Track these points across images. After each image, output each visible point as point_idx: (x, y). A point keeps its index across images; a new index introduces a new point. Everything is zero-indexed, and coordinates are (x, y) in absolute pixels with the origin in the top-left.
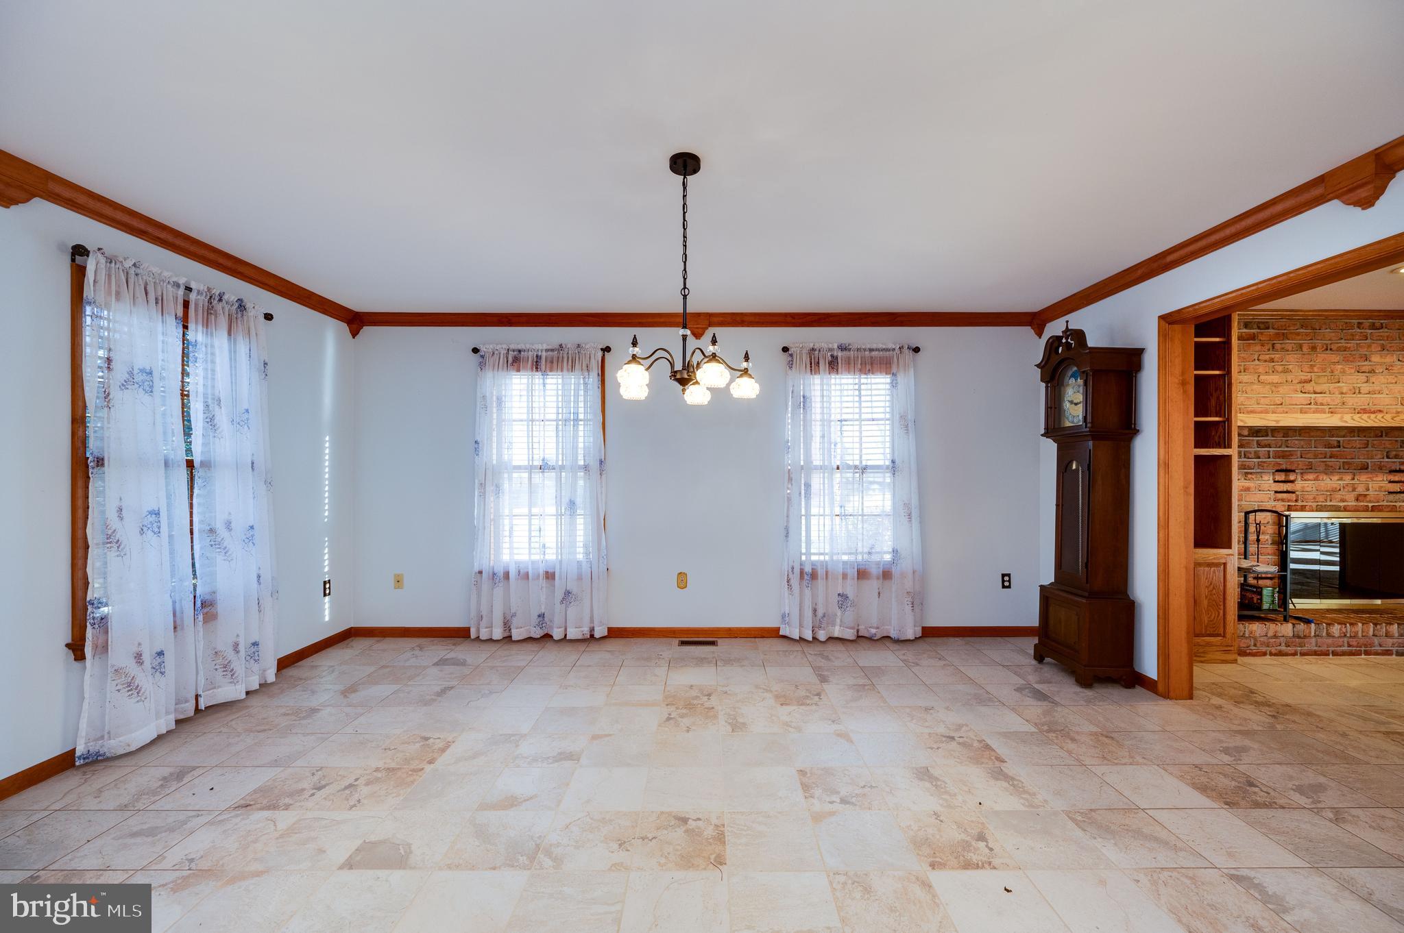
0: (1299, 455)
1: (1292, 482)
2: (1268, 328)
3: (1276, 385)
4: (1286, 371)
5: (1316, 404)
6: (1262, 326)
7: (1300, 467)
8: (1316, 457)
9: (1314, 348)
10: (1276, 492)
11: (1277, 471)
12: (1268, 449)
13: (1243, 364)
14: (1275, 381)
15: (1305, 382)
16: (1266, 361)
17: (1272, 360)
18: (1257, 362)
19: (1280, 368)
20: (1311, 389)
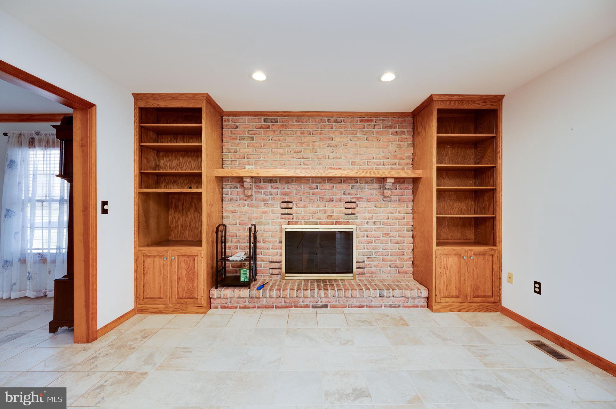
0: (295, 193)
1: (291, 208)
2: (277, 122)
3: (282, 154)
4: (287, 146)
5: (304, 164)
6: (273, 121)
7: (295, 200)
8: (304, 194)
9: (303, 133)
10: (282, 214)
11: (282, 202)
12: (276, 190)
13: (263, 142)
14: (281, 152)
15: (298, 152)
16: (276, 141)
17: (279, 140)
18: (271, 141)
19: (284, 145)
20: (302, 156)
